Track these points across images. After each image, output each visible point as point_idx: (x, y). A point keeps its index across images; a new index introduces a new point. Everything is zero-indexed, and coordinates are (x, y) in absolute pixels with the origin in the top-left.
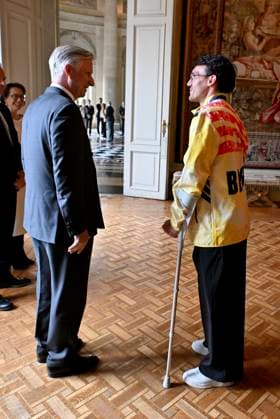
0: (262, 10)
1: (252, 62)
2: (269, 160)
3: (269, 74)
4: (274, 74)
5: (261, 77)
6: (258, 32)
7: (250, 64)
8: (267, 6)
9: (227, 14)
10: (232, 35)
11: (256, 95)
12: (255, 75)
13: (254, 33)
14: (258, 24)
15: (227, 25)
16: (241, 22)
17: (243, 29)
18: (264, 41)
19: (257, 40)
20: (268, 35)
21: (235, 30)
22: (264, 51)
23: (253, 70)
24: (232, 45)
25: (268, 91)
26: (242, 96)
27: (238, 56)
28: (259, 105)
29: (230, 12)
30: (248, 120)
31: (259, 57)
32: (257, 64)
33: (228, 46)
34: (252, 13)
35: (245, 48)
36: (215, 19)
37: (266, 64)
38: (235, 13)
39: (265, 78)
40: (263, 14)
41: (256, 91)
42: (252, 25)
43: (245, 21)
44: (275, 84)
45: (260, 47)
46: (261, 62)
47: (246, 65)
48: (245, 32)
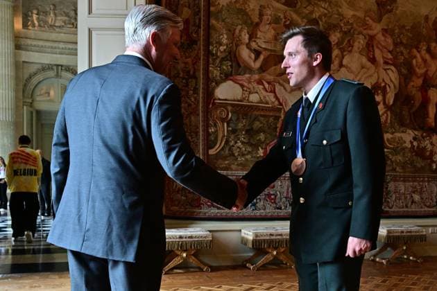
0: (256, 20)
1: (250, 82)
2: (281, 209)
3: (271, 98)
4: (277, 98)
5: (261, 102)
6: (254, 45)
7: (246, 84)
8: (261, 15)
9: (213, 22)
10: (222, 48)
11: (257, 125)
12: (254, 98)
13: (248, 46)
14: (252, 36)
15: (214, 36)
16: (231, 33)
17: (235, 42)
18: (262, 57)
19: (253, 56)
20: (265, 49)
21: (225, 41)
22: (263, 69)
23: (250, 93)
24: (223, 59)
25: (271, 119)
26: (240, 125)
27: (231, 75)
28: (262, 136)
29: (217, 19)
30: (249, 157)
31: (257, 77)
32: (255, 85)
33: (218, 61)
34: (245, 23)
35: (239, 65)
36: (200, 27)
37: (267, 85)
38: (223, 21)
39: (267, 103)
40: (257, 25)
41: (256, 119)
42: (246, 38)
43: (237, 31)
44: (279, 110)
45: (258, 64)
46: (260, 82)
47: (242, 86)
48: (237, 46)
